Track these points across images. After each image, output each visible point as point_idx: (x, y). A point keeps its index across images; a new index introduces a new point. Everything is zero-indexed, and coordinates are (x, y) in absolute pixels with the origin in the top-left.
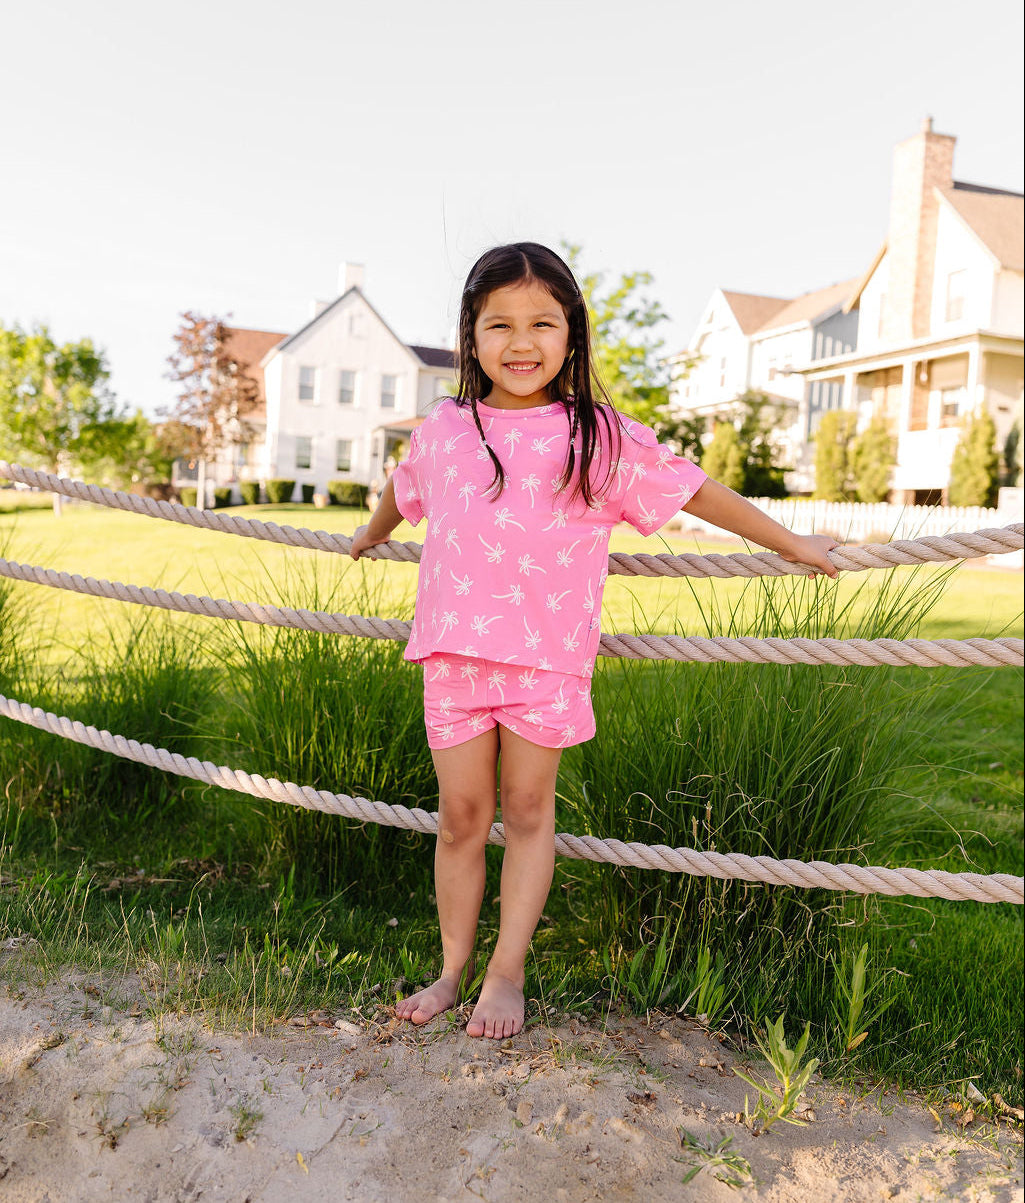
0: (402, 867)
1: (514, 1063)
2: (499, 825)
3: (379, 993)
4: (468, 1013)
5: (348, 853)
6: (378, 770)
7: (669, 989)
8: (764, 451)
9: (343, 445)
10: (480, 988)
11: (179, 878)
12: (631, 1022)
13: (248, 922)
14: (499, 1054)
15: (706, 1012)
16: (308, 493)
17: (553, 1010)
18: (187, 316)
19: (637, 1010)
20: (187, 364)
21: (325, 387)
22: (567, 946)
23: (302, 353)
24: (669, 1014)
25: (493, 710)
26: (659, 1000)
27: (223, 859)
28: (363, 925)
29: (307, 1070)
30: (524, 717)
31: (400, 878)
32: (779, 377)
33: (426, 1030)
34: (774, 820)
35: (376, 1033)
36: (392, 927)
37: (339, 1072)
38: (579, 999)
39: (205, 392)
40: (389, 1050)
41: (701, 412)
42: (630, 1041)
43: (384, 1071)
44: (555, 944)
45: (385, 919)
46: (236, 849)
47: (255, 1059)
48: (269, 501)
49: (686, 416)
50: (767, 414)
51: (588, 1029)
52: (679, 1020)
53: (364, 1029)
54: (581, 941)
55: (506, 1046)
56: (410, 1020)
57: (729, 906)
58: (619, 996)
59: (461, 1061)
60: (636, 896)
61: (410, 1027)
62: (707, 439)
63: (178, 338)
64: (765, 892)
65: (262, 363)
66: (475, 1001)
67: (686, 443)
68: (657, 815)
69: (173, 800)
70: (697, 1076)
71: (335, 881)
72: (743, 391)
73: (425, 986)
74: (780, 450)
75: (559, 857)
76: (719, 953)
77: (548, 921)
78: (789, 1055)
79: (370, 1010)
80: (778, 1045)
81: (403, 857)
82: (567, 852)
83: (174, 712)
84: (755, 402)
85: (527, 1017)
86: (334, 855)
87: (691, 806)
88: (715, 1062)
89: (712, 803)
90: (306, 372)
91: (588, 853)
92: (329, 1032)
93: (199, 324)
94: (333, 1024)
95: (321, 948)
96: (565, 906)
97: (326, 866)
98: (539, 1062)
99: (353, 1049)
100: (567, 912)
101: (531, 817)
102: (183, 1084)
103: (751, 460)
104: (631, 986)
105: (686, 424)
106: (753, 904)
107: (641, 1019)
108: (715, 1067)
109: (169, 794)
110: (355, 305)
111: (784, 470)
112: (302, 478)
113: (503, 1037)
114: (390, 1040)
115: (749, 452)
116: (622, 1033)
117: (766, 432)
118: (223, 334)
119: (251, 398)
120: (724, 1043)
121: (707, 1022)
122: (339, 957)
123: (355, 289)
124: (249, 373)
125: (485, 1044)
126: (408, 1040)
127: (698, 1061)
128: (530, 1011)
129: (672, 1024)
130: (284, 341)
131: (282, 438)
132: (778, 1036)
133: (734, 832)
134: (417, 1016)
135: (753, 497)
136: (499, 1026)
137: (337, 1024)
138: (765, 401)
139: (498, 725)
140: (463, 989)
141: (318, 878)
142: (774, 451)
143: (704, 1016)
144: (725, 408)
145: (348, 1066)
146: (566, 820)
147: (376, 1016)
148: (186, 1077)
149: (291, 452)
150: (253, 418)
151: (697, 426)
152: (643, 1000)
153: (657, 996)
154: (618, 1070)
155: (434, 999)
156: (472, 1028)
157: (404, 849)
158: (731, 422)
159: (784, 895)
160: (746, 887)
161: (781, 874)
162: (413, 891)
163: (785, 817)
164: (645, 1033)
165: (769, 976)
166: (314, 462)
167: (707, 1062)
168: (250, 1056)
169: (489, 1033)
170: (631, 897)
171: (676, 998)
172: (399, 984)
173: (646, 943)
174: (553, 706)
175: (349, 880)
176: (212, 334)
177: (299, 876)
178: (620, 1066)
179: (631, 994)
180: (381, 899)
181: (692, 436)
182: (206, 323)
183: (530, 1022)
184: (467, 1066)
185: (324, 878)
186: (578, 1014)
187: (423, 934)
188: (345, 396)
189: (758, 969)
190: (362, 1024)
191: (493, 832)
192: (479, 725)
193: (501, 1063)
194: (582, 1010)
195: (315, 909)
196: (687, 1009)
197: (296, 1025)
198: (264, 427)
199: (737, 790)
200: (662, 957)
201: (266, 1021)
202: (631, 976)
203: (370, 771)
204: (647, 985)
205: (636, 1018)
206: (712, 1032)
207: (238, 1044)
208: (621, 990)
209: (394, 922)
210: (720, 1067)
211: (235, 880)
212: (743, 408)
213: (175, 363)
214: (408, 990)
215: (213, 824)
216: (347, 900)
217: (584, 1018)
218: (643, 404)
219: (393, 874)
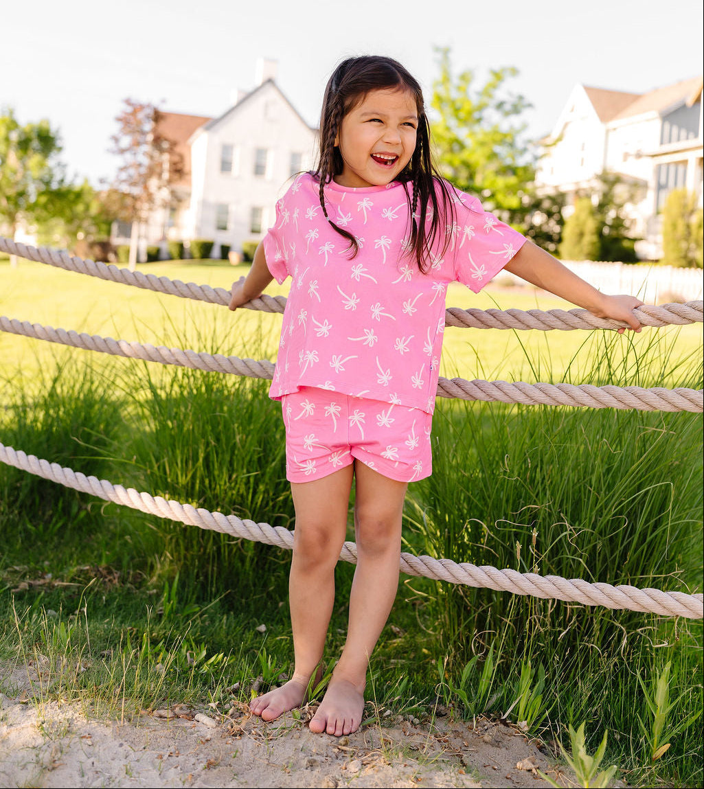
0: (273, 579)
1: (349, 759)
2: (349, 544)
3: (236, 692)
4: (312, 711)
5: (226, 564)
6: (255, 493)
7: (495, 698)
8: (618, 223)
9: (256, 212)
10: (325, 689)
11: (80, 582)
12: (459, 726)
13: (133, 624)
14: (336, 750)
15: (526, 720)
16: (225, 251)
17: (388, 712)
18: (128, 102)
19: (465, 715)
20: (126, 141)
21: (242, 162)
22: (412, 655)
23: (225, 134)
24: (494, 720)
25: (351, 447)
26: (486, 708)
27: (119, 568)
28: (235, 628)
29: (165, 758)
30: (382, 454)
31: (272, 588)
32: (631, 160)
33: (273, 726)
34: (595, 546)
35: (229, 727)
36: (260, 633)
37: (193, 760)
38: (412, 703)
39: (140, 165)
40: (239, 742)
41: (563, 189)
42: (456, 743)
43: (232, 761)
44: (400, 653)
45: (255, 625)
46: (132, 558)
47: (121, 745)
48: (192, 257)
49: (551, 192)
50: (620, 191)
51: (418, 731)
52: (501, 726)
53: (219, 722)
54: (425, 651)
55: (343, 743)
56: (260, 716)
57: (553, 625)
58: (450, 702)
59: (302, 755)
60: (473, 611)
61: (260, 722)
62: (568, 212)
63: (119, 119)
64: (586, 614)
65: (191, 140)
66: (320, 700)
67: (550, 214)
68: (490, 540)
69: (82, 514)
70: (514, 778)
71: (213, 589)
72: (599, 171)
73: (279, 685)
74: (633, 222)
75: (403, 575)
76: (541, 667)
77: (398, 632)
78: (588, 760)
79: (227, 706)
80: (579, 750)
81: (274, 570)
82: (407, 570)
83: (87, 438)
84: (610, 180)
85: (364, 717)
86: (213, 566)
87: (521, 533)
88: (530, 766)
89: (538, 530)
90: (227, 149)
91: (424, 570)
92: (189, 724)
93: (137, 108)
94: (193, 717)
95: (192, 649)
96: (414, 619)
97: (206, 577)
98: (370, 759)
99: (207, 741)
100: (416, 625)
101: (381, 541)
102: (56, 765)
103: (606, 231)
104: (461, 693)
105: (549, 198)
106: (575, 623)
107: (468, 724)
108: (530, 771)
109: (80, 509)
110: (270, 94)
111: (635, 240)
112: (220, 239)
113: (343, 734)
114: (241, 734)
115: (603, 224)
116: (450, 735)
117: (620, 206)
118: (158, 117)
119: (179, 171)
120: (541, 749)
121: (526, 729)
122: (208, 657)
123: (270, 81)
124: (178, 149)
125: (325, 740)
126: (257, 734)
127: (516, 764)
128: (367, 713)
129: (495, 729)
130: (209, 123)
131: (204, 204)
132: (580, 743)
133: (559, 557)
134: (267, 714)
135: (608, 261)
136: (340, 724)
137: (196, 717)
138: (618, 180)
139: (355, 461)
140: (311, 690)
141: (199, 586)
142: (627, 223)
143: (525, 723)
144: (585, 185)
145: (202, 756)
146: (415, 541)
147: (231, 712)
148: (59, 759)
149: (212, 217)
150: (180, 187)
151: (559, 200)
152: (470, 706)
153: (483, 704)
154: (440, 769)
155: (284, 700)
156: (315, 724)
157: (275, 563)
158: (588, 197)
159: (603, 615)
160: (568, 606)
161: (592, 595)
162: (282, 601)
163: (603, 545)
164: (470, 737)
165: (585, 689)
166: (231, 226)
167: (523, 766)
168: (117, 743)
169: (330, 729)
170: (469, 613)
171: (501, 706)
172: (256, 684)
173: (476, 654)
174: (406, 442)
175: (226, 588)
176: (148, 117)
177: (183, 584)
178: (443, 765)
179: (461, 701)
180: (252, 607)
181: (555, 209)
182: (142, 107)
183: (365, 724)
184: (306, 759)
185: (204, 586)
186: (411, 717)
187: (286, 640)
188: (259, 170)
189: (576, 683)
190: (217, 718)
191: (344, 550)
192: (339, 461)
193: (337, 758)
194: (415, 713)
195: (194, 613)
196: (510, 717)
197: (161, 717)
198: (189, 195)
199: (562, 520)
200: (490, 668)
201: (134, 712)
202: (462, 684)
203: (248, 493)
204: (476, 693)
205: (464, 722)
206: (530, 737)
207: (108, 731)
208: (452, 697)
209: (263, 628)
210: (534, 771)
211: (129, 585)
212: (599, 186)
213: (116, 139)
214: (264, 689)
215: (113, 536)
216: (223, 606)
217: (416, 721)
218: (512, 180)
219: (265, 585)
